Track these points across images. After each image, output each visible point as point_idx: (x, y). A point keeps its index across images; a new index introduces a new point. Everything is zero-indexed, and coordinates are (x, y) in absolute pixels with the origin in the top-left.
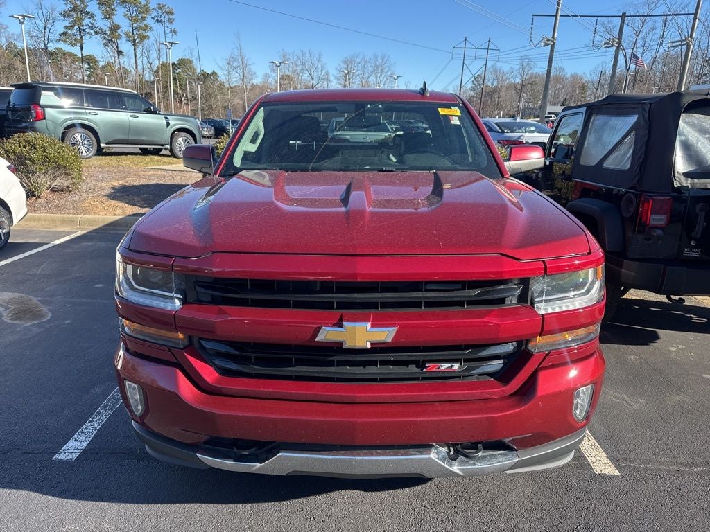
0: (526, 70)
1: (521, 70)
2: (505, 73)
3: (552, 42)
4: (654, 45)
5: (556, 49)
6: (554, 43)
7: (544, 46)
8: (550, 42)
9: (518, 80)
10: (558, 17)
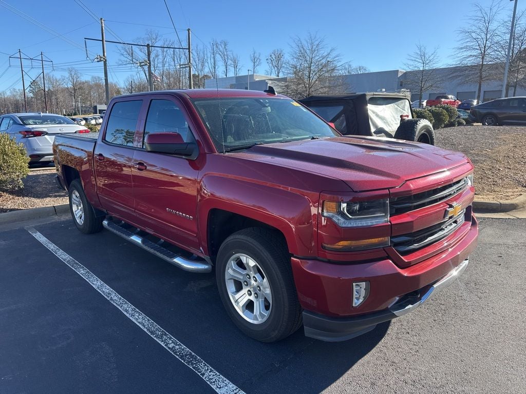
0: (75, 78)
1: (70, 78)
2: (58, 80)
3: (104, 59)
4: (160, 65)
5: (108, 64)
6: (106, 60)
7: (98, 61)
8: (102, 59)
9: (70, 85)
10: (105, 42)
